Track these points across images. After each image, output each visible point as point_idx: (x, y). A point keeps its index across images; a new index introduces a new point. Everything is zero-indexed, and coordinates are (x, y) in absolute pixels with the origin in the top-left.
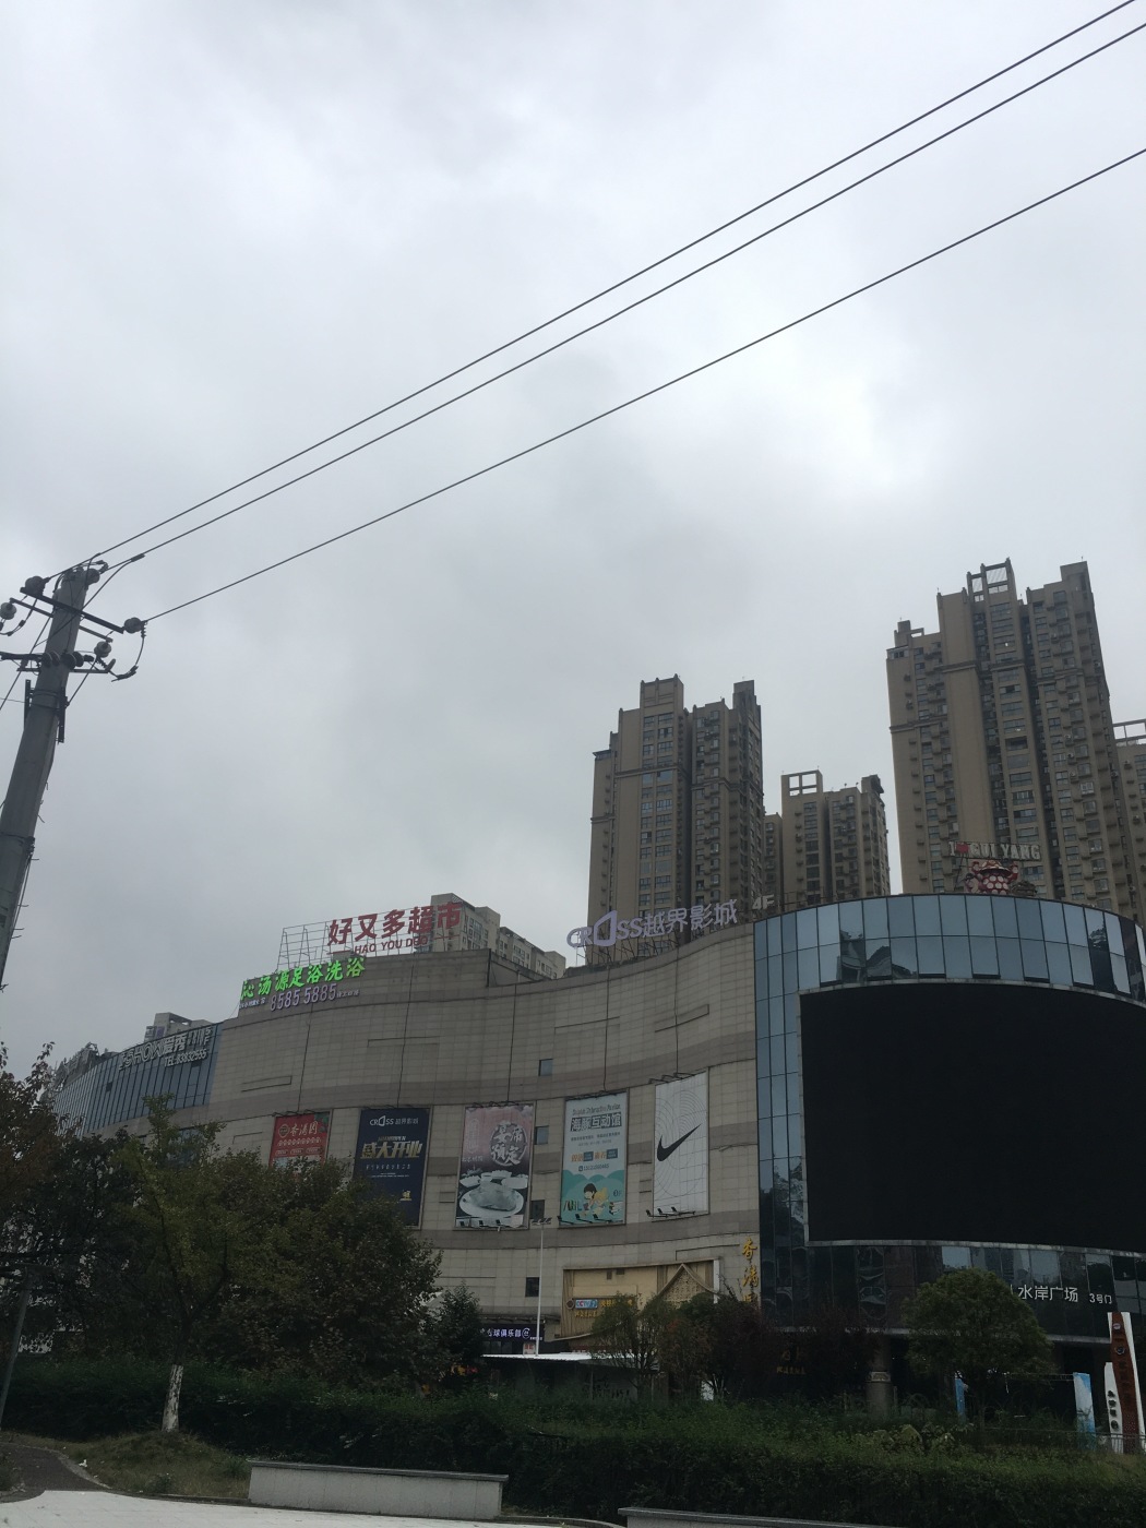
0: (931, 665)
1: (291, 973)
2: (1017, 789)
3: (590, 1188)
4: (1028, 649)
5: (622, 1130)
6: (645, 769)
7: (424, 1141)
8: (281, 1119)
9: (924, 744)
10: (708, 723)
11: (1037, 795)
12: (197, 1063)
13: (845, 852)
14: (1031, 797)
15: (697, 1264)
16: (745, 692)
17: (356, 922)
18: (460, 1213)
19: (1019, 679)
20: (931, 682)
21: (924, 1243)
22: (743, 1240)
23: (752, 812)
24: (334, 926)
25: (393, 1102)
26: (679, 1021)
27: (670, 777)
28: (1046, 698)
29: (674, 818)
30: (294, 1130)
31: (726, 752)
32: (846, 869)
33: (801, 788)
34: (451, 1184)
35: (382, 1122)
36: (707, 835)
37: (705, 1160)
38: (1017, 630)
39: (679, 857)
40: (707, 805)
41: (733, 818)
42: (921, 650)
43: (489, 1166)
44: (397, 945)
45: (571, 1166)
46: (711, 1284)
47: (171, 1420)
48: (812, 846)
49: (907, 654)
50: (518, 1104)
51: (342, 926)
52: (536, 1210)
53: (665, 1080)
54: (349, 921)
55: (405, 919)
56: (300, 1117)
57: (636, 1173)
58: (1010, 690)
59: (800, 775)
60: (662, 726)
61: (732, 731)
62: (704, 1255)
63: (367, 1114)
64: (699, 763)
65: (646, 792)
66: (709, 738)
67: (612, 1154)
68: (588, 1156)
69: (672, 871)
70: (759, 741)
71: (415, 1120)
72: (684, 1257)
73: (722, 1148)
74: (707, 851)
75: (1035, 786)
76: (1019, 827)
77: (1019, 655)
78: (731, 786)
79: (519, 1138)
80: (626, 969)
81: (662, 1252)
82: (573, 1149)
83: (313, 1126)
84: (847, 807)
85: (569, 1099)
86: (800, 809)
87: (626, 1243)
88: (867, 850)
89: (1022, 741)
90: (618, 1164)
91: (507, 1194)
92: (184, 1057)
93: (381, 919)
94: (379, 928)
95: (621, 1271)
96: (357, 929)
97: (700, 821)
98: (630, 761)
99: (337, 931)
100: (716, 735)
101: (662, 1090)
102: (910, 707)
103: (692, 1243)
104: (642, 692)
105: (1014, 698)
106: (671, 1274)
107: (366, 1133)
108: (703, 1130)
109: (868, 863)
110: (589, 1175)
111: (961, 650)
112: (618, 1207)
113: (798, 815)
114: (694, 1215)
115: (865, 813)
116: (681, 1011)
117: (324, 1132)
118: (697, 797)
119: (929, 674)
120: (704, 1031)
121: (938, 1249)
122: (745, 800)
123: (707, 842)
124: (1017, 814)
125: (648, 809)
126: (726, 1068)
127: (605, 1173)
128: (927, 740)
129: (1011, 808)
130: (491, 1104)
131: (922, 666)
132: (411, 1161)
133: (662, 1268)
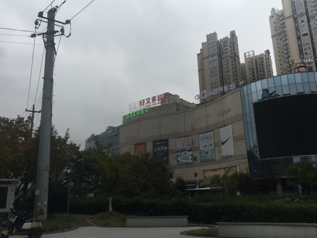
0: (281, 18)
1: (133, 113)
2: (305, 47)
3: (207, 153)
4: (307, 10)
5: (213, 139)
6: (210, 56)
7: (168, 146)
8: (136, 145)
9: (280, 39)
10: (224, 43)
11: (311, 48)
12: (116, 135)
13: (262, 70)
14: (309, 48)
15: (233, 167)
16: (233, 34)
17: (145, 100)
18: (178, 161)
19: (305, 18)
20: (281, 23)
21: (288, 157)
22: (244, 160)
23: (237, 63)
24: (141, 102)
25: (160, 139)
26: (224, 113)
27: (216, 57)
28: (312, 22)
29: (218, 67)
30: (139, 147)
31: (229, 49)
32: (262, 73)
33: (249, 55)
34: (175, 155)
35: (158, 143)
36: (226, 70)
37: (233, 144)
38: (303, 5)
39: (220, 76)
40: (226, 63)
41: (232, 65)
42: (278, 15)
43: (183, 150)
44: (155, 104)
45: (202, 149)
46: (237, 171)
47: (111, 209)
48: (253, 69)
49: (274, 16)
50: (188, 136)
51: (142, 101)
52: (195, 159)
53: (221, 127)
54: (144, 100)
55: (157, 98)
56: (140, 144)
57: (217, 148)
58: (302, 21)
59: (249, 52)
60: (213, 45)
61: (230, 44)
62: (235, 165)
63: (154, 142)
64: (223, 53)
65: (210, 62)
66: (225, 46)
67: (211, 145)
68: (205, 146)
69: (219, 80)
70: (237, 45)
71: (165, 142)
72: (230, 166)
73: (237, 141)
74: (227, 74)
75: (310, 46)
76: (307, 56)
77: (305, 12)
78: (231, 57)
79: (189, 144)
80: (209, 103)
81: (225, 165)
82: (202, 145)
83: (143, 146)
84: (261, 58)
85: (199, 134)
86: (249, 60)
87: (216, 164)
88: (267, 68)
89: (306, 34)
90: (213, 147)
91: (188, 156)
92: (113, 134)
93: (151, 99)
94: (151, 101)
95: (216, 170)
96: (146, 102)
97: (224, 67)
98: (206, 55)
99: (142, 103)
100: (227, 45)
101: (221, 130)
102: (276, 30)
103: (232, 162)
104: (207, 37)
105: (303, 23)
106: (227, 169)
107: (155, 146)
108: (232, 138)
109: (267, 72)
110: (206, 150)
111: (288, 13)
112: (214, 156)
113: (249, 62)
114: (231, 156)
115: (266, 59)
116: (224, 111)
117: (145, 147)
118: (223, 61)
119: (281, 21)
120: (230, 114)
121: (292, 158)
122: (235, 60)
123: (227, 72)
124: (306, 53)
125: (211, 66)
126: (236, 123)
127: (210, 149)
128: (281, 38)
129: (304, 52)
130: (182, 137)
131: (279, 19)
132: (166, 151)
133: (225, 168)
